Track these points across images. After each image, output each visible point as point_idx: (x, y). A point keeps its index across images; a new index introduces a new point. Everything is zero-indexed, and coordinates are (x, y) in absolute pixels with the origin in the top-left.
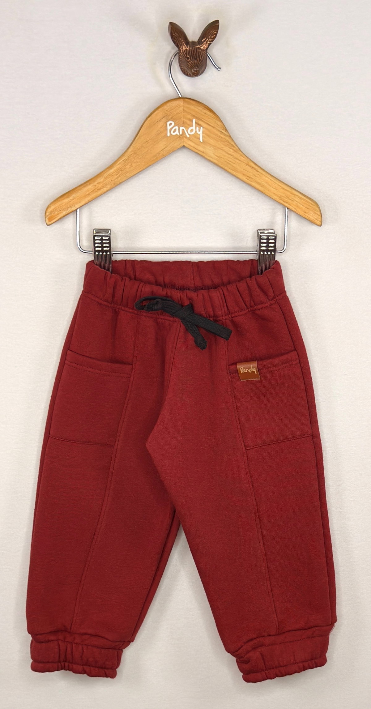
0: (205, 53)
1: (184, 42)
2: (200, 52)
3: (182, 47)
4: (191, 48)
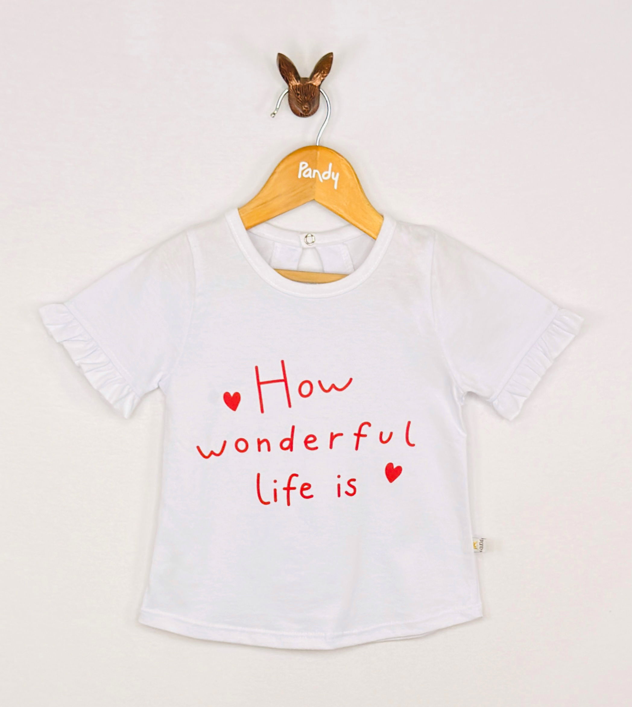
0: (318, 89)
1: (294, 76)
2: (312, 88)
3: (291, 83)
4: (302, 83)
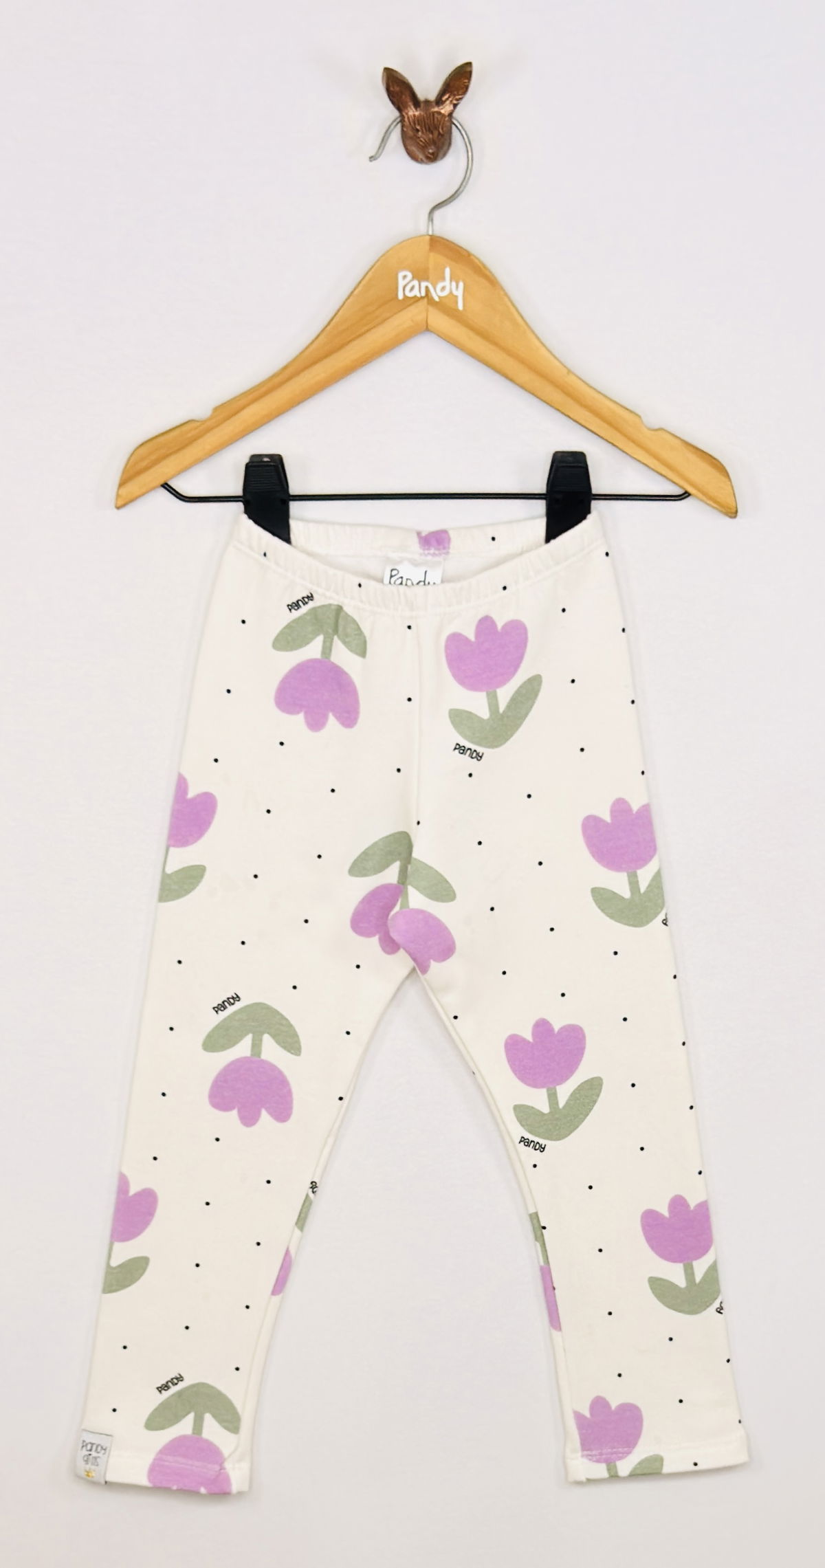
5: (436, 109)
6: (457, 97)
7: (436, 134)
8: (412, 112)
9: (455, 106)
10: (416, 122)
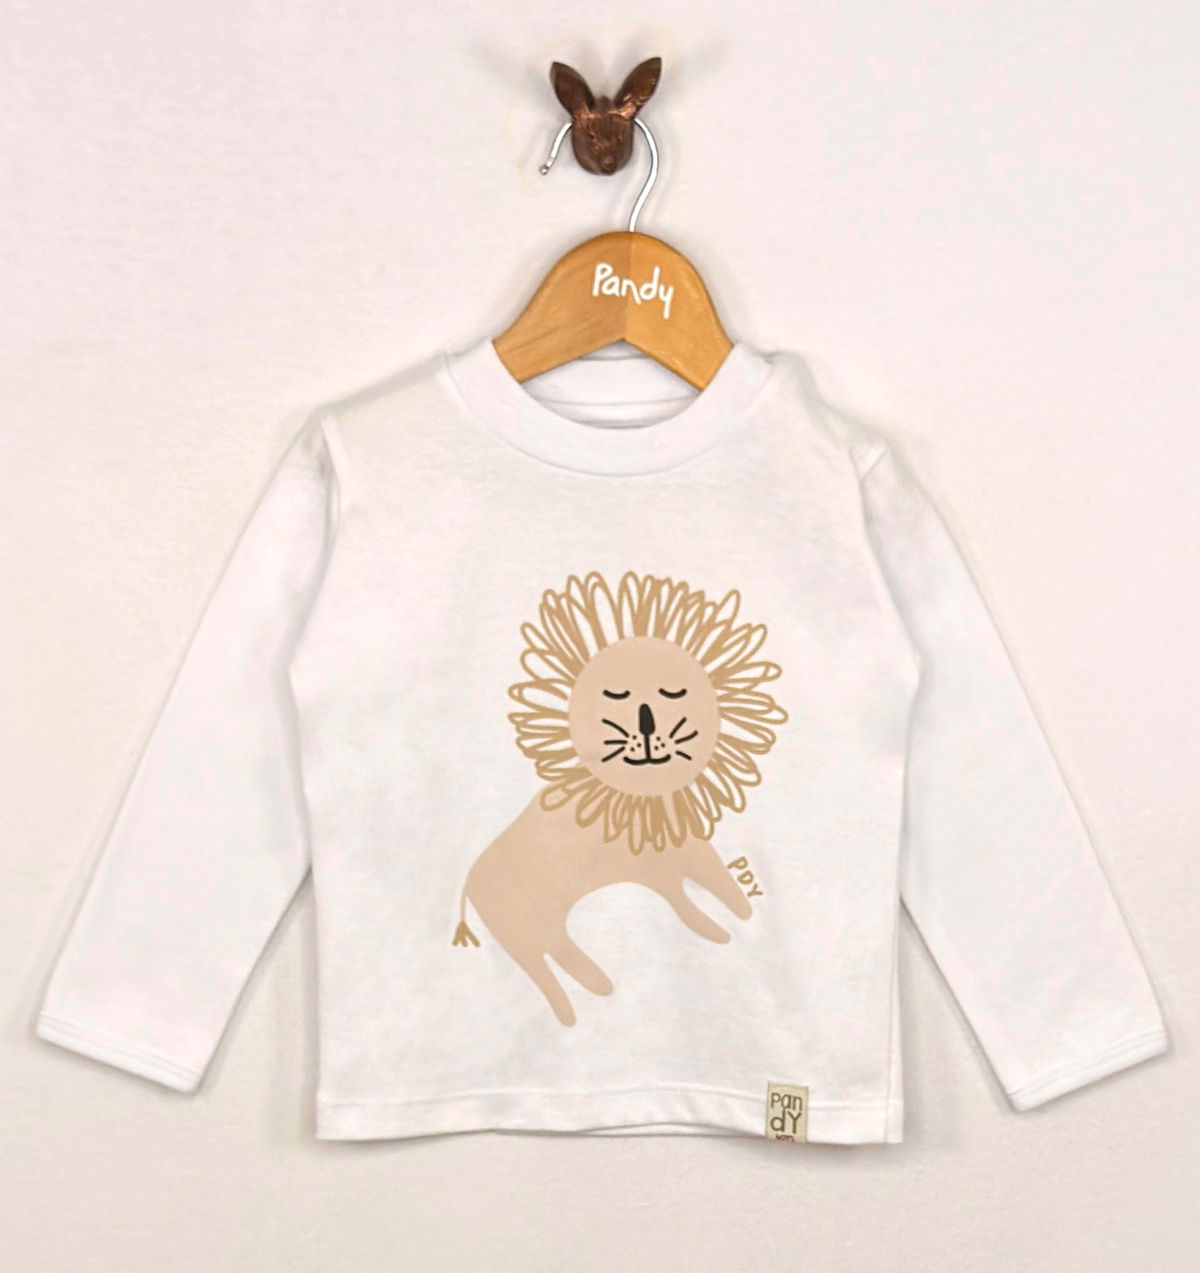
1: (583, 100)
2: (617, 124)
3: (580, 114)
4: (599, 115)
5: (615, 112)
6: (642, 98)
7: (614, 140)
8: (588, 115)
9: (639, 108)
10: (590, 126)
